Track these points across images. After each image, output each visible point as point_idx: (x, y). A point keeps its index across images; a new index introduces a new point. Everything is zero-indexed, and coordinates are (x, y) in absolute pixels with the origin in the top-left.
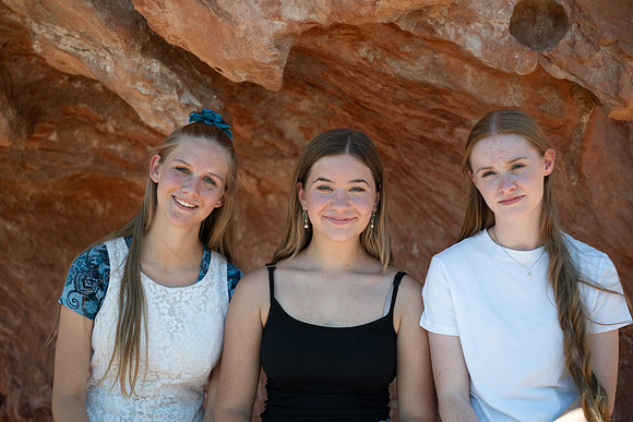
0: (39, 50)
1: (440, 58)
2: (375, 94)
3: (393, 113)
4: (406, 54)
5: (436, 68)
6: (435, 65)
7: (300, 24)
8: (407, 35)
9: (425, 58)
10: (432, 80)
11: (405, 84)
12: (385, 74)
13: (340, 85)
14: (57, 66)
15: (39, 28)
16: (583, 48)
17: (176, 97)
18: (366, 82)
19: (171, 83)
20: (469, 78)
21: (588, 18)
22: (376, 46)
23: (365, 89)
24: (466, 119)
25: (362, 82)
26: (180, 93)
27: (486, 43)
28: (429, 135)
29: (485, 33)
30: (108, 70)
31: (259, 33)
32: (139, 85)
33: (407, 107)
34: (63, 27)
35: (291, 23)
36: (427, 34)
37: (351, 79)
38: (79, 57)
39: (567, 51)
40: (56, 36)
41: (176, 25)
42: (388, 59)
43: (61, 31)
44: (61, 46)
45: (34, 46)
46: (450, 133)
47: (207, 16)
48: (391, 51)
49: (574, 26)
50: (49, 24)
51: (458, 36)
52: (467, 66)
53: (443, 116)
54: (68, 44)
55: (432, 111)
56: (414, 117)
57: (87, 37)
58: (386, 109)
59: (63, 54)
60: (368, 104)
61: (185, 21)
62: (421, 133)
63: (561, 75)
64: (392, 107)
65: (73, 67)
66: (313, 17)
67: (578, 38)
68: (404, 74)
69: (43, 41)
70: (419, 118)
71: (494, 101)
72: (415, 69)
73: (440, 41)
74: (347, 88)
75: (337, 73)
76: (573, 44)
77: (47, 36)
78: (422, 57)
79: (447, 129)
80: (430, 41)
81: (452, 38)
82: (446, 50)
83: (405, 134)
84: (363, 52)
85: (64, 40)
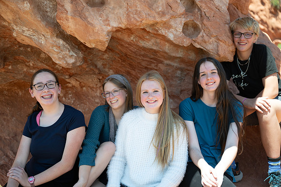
0: (15, 36)
1: (158, 41)
2: (134, 52)
3: (138, 59)
4: (147, 39)
5: (157, 44)
6: (156, 43)
7: (115, 28)
8: (149, 32)
9: (153, 40)
10: (155, 48)
11: (144, 49)
12: (138, 46)
13: (121, 49)
14: (21, 42)
15: (17, 27)
16: (206, 38)
17: (68, 53)
18: (132, 48)
19: (66, 48)
20: (167, 47)
21: (208, 28)
22: (136, 36)
23: (131, 50)
24: (163, 61)
25: (130, 49)
26: (69, 51)
27: (175, 36)
28: (149, 67)
29: (175, 32)
30: (43, 43)
31: (103, 30)
32: (55, 49)
33: (143, 57)
34: (26, 27)
35: (113, 27)
36: (155, 32)
37: (127, 47)
38: (31, 38)
39: (201, 39)
40: (23, 30)
41: (72, 27)
42: (140, 41)
43: (25, 29)
44: (24, 34)
45: (14, 34)
46: (157, 66)
47: (84, 24)
48: (142, 38)
49: (203, 31)
50: (21, 26)
51: (166, 33)
52: (167, 43)
53: (155, 60)
54: (27, 33)
55: (151, 59)
56: (145, 60)
57: (35, 31)
58: (136, 58)
59: (25, 37)
60: (130, 56)
61: (76, 26)
62: (146, 66)
63: (198, 46)
64: (138, 57)
65: (27, 42)
66: (120, 26)
67: (204, 34)
68: (145, 46)
69: (18, 32)
70: (147, 61)
71: (174, 55)
72: (149, 44)
73: (159, 35)
74: (124, 50)
75: (122, 45)
76: (203, 36)
77: (19, 31)
78: (152, 40)
79: (156, 64)
80: (156, 35)
81: (164, 34)
82: (161, 38)
83: (140, 66)
84: (132, 38)
85: (26, 32)
